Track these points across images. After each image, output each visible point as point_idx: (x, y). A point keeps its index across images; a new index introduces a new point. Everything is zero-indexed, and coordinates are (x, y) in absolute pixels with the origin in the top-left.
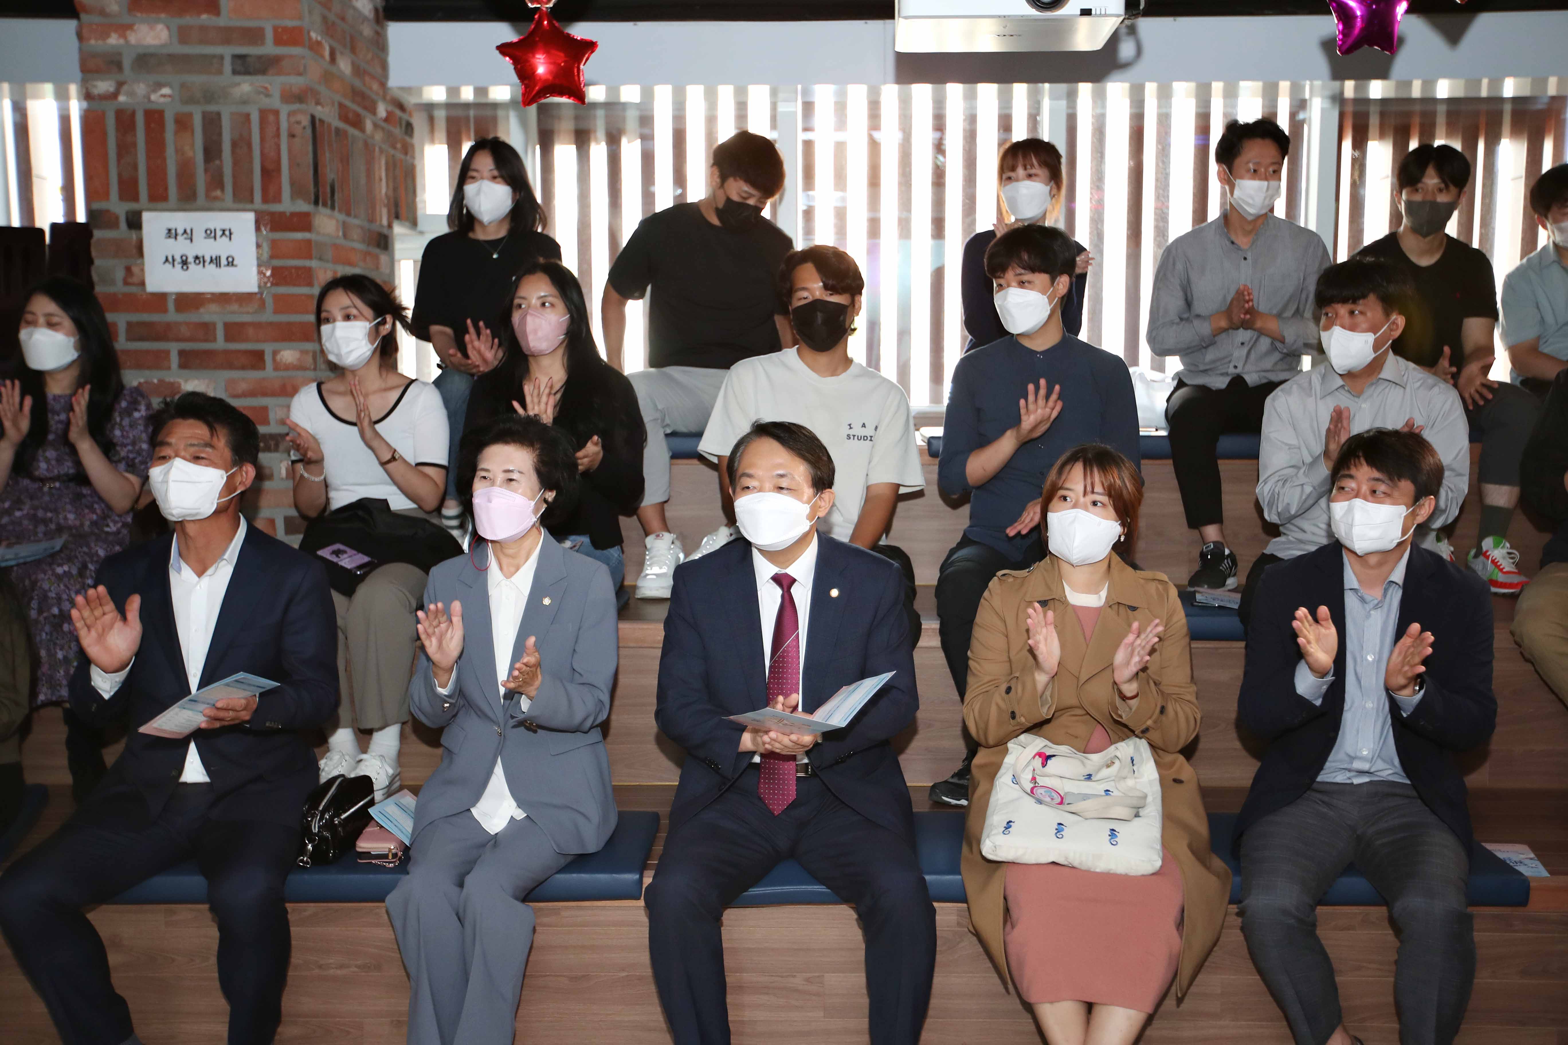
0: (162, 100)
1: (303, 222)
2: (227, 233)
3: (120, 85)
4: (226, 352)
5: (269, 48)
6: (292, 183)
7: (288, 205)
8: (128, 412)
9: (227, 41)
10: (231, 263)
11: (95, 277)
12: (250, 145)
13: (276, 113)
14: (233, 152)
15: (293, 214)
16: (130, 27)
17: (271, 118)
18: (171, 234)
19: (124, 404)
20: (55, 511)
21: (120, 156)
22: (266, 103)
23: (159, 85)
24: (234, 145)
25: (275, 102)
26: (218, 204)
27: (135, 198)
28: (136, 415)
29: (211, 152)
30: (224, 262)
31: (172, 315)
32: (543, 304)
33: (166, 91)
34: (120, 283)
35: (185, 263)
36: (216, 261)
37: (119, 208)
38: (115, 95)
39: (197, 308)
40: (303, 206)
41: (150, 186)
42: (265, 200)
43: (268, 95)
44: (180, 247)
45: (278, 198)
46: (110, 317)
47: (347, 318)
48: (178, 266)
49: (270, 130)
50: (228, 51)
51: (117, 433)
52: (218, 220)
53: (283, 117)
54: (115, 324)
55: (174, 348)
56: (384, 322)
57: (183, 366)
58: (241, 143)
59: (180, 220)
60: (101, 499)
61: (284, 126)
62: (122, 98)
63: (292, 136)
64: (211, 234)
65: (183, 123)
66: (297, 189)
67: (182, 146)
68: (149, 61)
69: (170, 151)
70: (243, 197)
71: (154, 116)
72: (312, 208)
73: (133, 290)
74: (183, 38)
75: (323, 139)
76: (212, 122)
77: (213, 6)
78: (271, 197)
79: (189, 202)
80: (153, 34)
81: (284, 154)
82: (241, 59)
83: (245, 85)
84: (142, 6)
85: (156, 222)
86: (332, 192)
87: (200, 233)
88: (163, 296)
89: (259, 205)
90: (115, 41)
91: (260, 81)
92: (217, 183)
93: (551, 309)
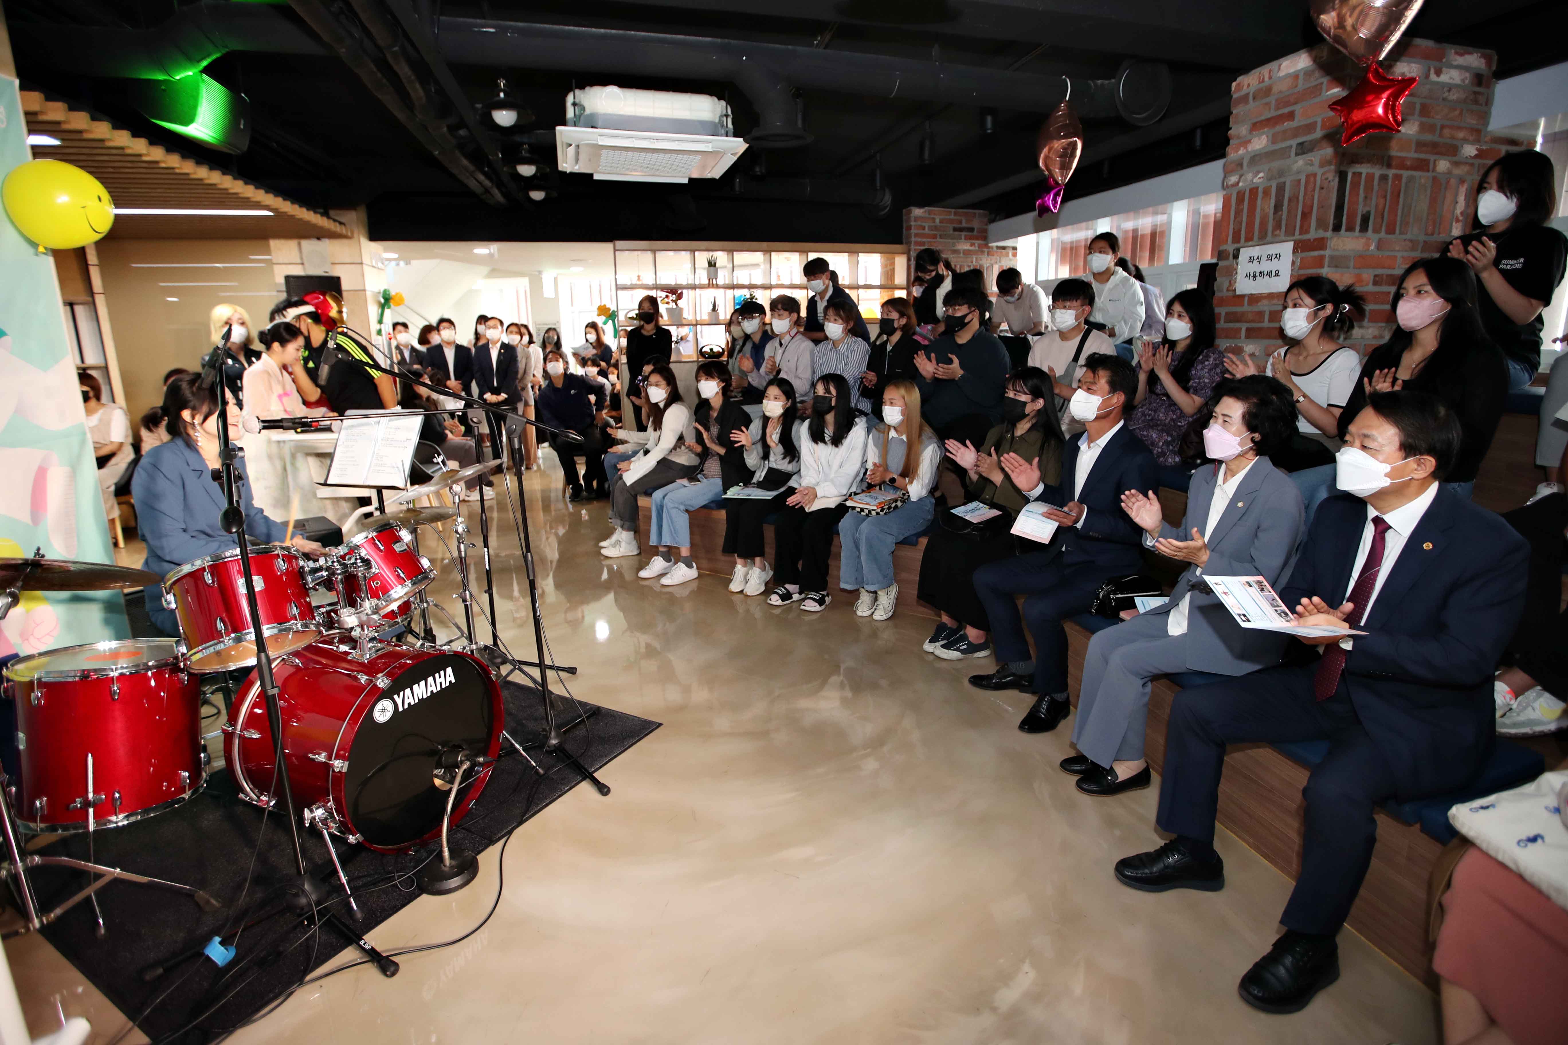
0: (1259, 181)
1: (1320, 244)
2: (1278, 256)
3: (1241, 176)
4: (1269, 328)
5: (1317, 133)
6: (1318, 219)
7: (1313, 234)
8: (1202, 362)
9: (1295, 136)
10: (1277, 275)
11: (1215, 289)
12: (1298, 199)
13: (1315, 175)
14: (1289, 205)
15: (1315, 240)
16: (1249, 141)
17: (1312, 179)
18: (1251, 260)
19: (1201, 357)
20: (1155, 411)
21: (1235, 218)
22: (1310, 169)
23: (1258, 172)
24: (1290, 200)
25: (1316, 169)
26: (1277, 239)
27: (1239, 242)
28: (1207, 363)
29: (1278, 207)
30: (1274, 274)
31: (1246, 308)
32: (1419, 292)
33: (1261, 175)
34: (1225, 290)
35: (1255, 276)
36: (1269, 274)
37: (1230, 248)
38: (1238, 183)
39: (1257, 303)
40: (1321, 234)
41: (1246, 233)
42: (1301, 233)
43: (1312, 165)
44: (1255, 267)
45: (1307, 231)
46: (1217, 310)
47: (1295, 306)
48: (1251, 278)
49: (1311, 186)
50: (1294, 143)
51: (1193, 372)
52: (1273, 249)
53: (1318, 178)
54: (1220, 314)
55: (1244, 327)
56: (1323, 308)
57: (1247, 337)
58: (1294, 199)
59: (1255, 251)
60: (1180, 409)
61: (1319, 182)
62: (1241, 184)
63: (1322, 188)
64: (1269, 258)
65: (1266, 192)
66: (1321, 224)
67: (1264, 206)
68: (1255, 159)
69: (1258, 210)
70: (1290, 232)
71: (1254, 191)
72: (1329, 234)
73: (1230, 294)
74: (1274, 140)
75: (1356, 185)
76: (1281, 188)
77: (1291, 116)
78: (1304, 230)
79: (1263, 240)
80: (1260, 143)
81: (1316, 201)
82: (1301, 144)
83: (1300, 162)
84: (1257, 126)
85: (1245, 253)
86: (1365, 220)
87: (1264, 258)
88: (1243, 296)
89: (1297, 236)
90: (1242, 151)
91: (1309, 156)
92: (1278, 226)
93: (1426, 295)
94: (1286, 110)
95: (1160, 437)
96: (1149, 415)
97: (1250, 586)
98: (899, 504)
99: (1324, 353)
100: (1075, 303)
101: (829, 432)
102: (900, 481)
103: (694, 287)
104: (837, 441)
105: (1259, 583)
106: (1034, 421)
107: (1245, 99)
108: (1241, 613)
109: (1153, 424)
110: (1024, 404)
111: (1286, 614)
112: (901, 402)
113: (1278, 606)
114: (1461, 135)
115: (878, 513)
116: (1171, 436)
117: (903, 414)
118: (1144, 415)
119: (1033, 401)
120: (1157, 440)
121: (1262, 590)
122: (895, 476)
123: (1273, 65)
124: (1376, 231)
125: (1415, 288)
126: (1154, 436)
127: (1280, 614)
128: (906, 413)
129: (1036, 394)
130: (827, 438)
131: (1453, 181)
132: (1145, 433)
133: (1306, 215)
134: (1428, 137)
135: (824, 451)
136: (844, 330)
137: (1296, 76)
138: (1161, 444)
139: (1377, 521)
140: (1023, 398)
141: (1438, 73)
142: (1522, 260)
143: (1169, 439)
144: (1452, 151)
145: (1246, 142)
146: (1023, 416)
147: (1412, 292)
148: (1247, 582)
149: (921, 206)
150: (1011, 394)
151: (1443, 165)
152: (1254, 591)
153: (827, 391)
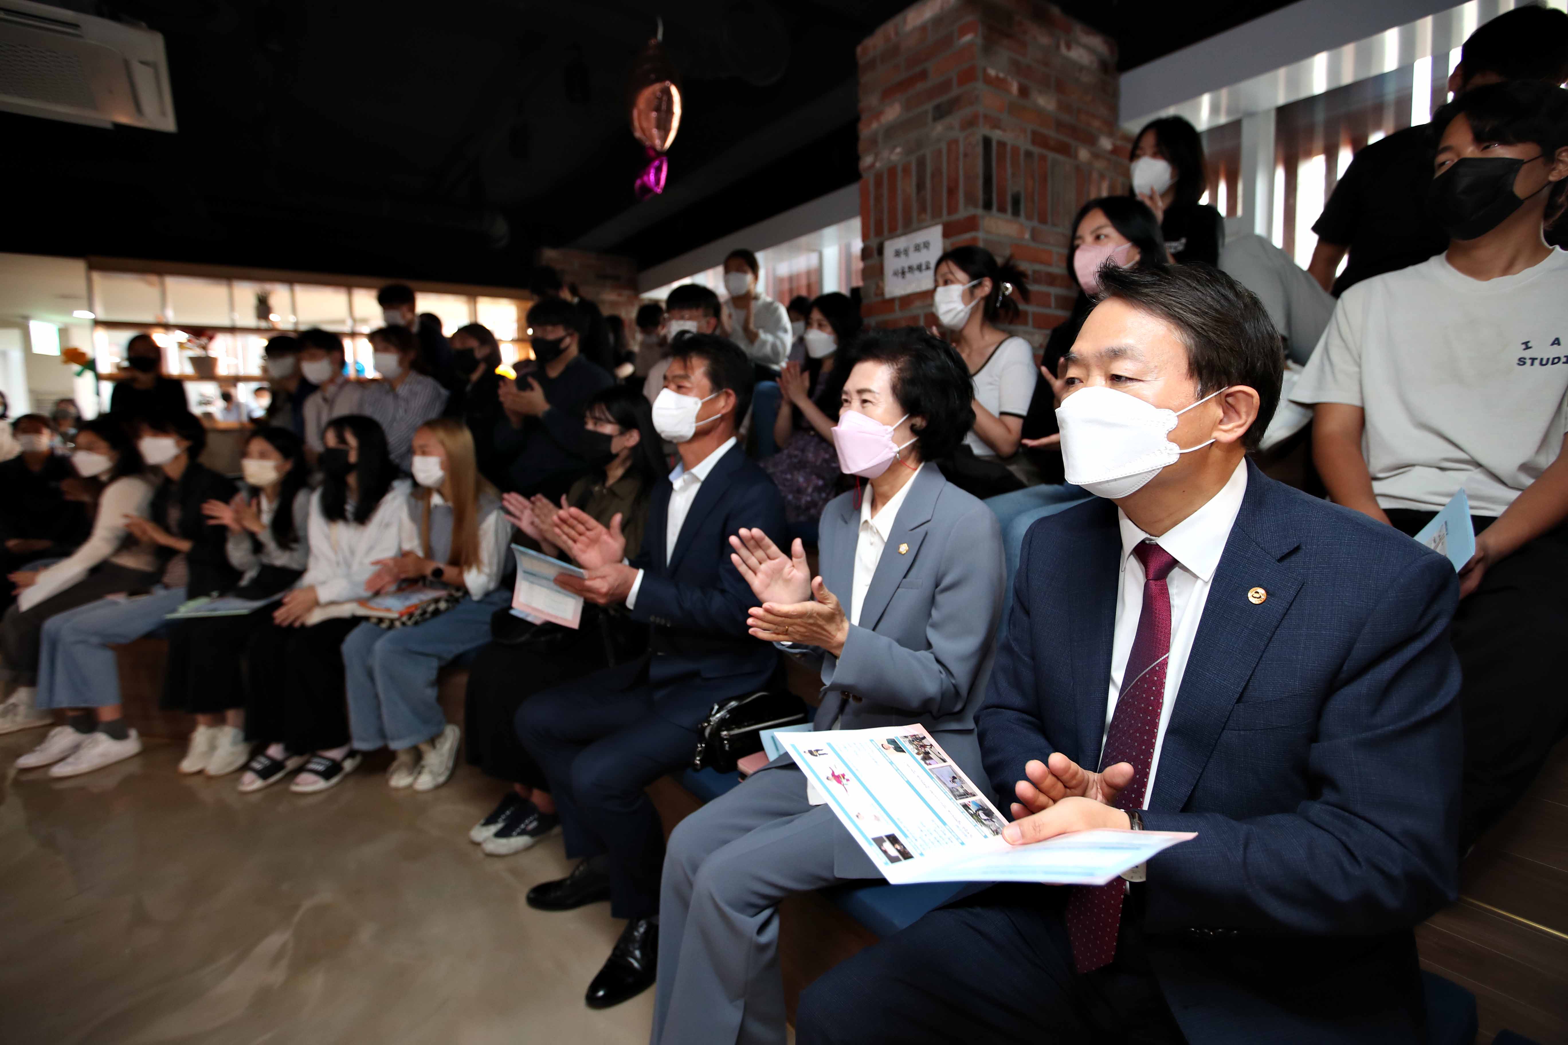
0: (897, 157)
1: (972, 224)
2: (926, 245)
3: (877, 155)
5: (955, 91)
6: (966, 195)
7: (963, 213)
9: (930, 98)
12: (941, 172)
13: (956, 141)
14: (932, 181)
15: (965, 220)
16: (882, 113)
17: (954, 146)
18: (897, 254)
21: (875, 205)
22: (951, 136)
23: (895, 147)
24: (933, 176)
25: (956, 133)
26: (924, 224)
27: (882, 234)
29: (920, 186)
30: (924, 267)
31: (897, 312)
32: (1098, 238)
33: (899, 150)
34: (873, 295)
35: (903, 273)
36: (919, 268)
37: (873, 242)
38: (874, 164)
39: (909, 305)
40: (971, 211)
41: (889, 222)
42: (950, 212)
43: (952, 130)
44: (903, 262)
45: (956, 210)
46: (866, 319)
47: (946, 283)
48: (900, 276)
49: (953, 157)
50: (929, 106)
52: (920, 237)
53: (960, 144)
56: (980, 284)
58: (937, 173)
59: (900, 243)
61: (961, 149)
62: (878, 165)
63: (966, 156)
64: (917, 248)
65: (906, 170)
66: (970, 199)
67: (907, 187)
68: (891, 132)
69: (899, 192)
70: (936, 216)
71: (892, 171)
72: (980, 211)
73: (879, 299)
74: (908, 106)
75: (1001, 157)
76: (921, 163)
77: (923, 75)
78: (952, 210)
79: (909, 227)
80: (893, 113)
81: (961, 173)
82: (938, 108)
83: (939, 128)
84: (888, 94)
85: (890, 247)
86: (1016, 202)
87: (912, 249)
88: (892, 300)
89: (945, 218)
90: (875, 125)
91: (948, 120)
92: (923, 209)
93: (1106, 240)
94: (917, 69)
95: (808, 480)
96: (796, 456)
97: (899, 749)
98: (442, 605)
99: (991, 345)
100: (695, 313)
101: (350, 508)
102: (450, 573)
103: (232, 330)
104: (363, 517)
105: (916, 740)
106: (628, 464)
107: (872, 64)
108: (883, 833)
109: (801, 465)
110: (609, 438)
111: (988, 813)
112: (441, 450)
113: (966, 794)
114: (1096, 123)
115: (404, 624)
116: (823, 478)
117: (443, 466)
118: (790, 456)
119: (622, 433)
120: (805, 485)
121: (927, 757)
122: (441, 565)
123: (898, 19)
124: (1029, 218)
125: (1092, 233)
126: (801, 480)
127: (975, 816)
128: (452, 466)
129: (626, 424)
130: (349, 515)
131: (1095, 175)
132: (789, 476)
133: (952, 191)
134: (1066, 118)
135: (344, 532)
136: (401, 363)
137: (923, 28)
138: (810, 490)
139: (1145, 552)
140: (608, 429)
141: (1069, 47)
142: (1183, 241)
143: (820, 483)
144: (1090, 140)
145: (878, 114)
146: (611, 457)
147: (1089, 239)
148: (892, 742)
149: (555, 245)
150: (590, 426)
151: (1084, 154)
152: (909, 760)
153: (342, 439)
